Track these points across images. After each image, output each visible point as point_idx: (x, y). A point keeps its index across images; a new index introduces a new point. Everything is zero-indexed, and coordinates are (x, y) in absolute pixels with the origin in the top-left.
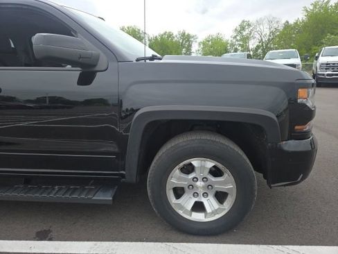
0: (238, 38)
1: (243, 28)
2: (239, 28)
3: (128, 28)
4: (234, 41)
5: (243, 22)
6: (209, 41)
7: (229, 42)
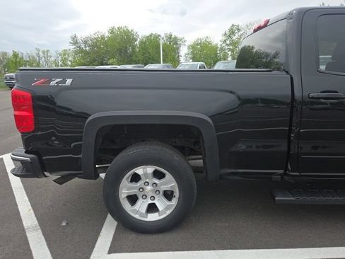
0: (228, 42)
1: (232, 32)
2: (228, 32)
3: (118, 28)
4: (224, 45)
5: (233, 25)
6: (197, 45)
7: (219, 46)
